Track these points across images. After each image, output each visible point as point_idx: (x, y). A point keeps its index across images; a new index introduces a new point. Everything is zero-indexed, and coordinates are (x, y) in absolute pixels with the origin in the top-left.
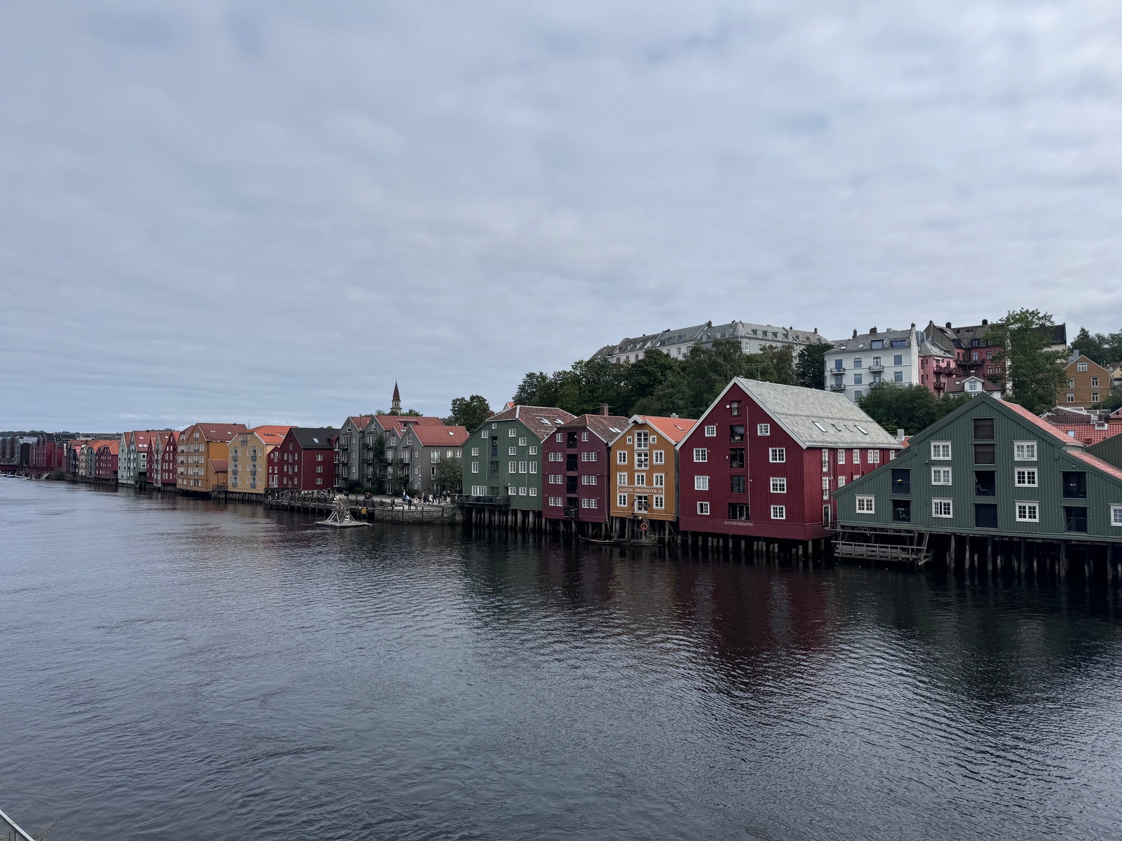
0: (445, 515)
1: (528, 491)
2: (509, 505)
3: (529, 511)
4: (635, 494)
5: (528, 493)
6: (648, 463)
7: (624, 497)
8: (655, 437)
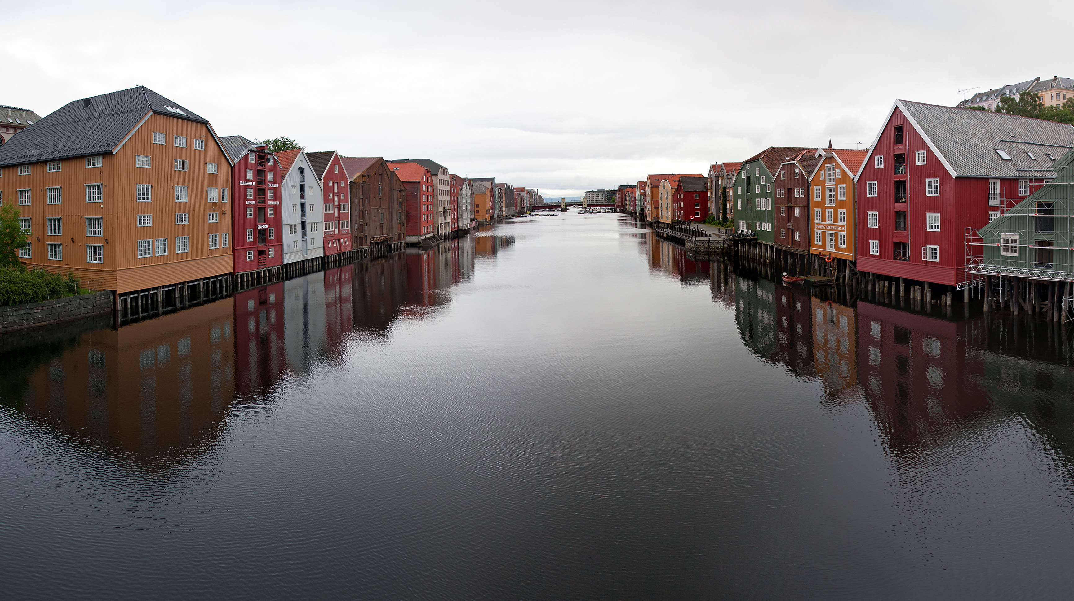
0: (725, 245)
1: (766, 226)
2: (757, 239)
3: (768, 245)
4: (827, 231)
5: (766, 229)
6: (834, 199)
7: (820, 233)
8: (839, 170)
